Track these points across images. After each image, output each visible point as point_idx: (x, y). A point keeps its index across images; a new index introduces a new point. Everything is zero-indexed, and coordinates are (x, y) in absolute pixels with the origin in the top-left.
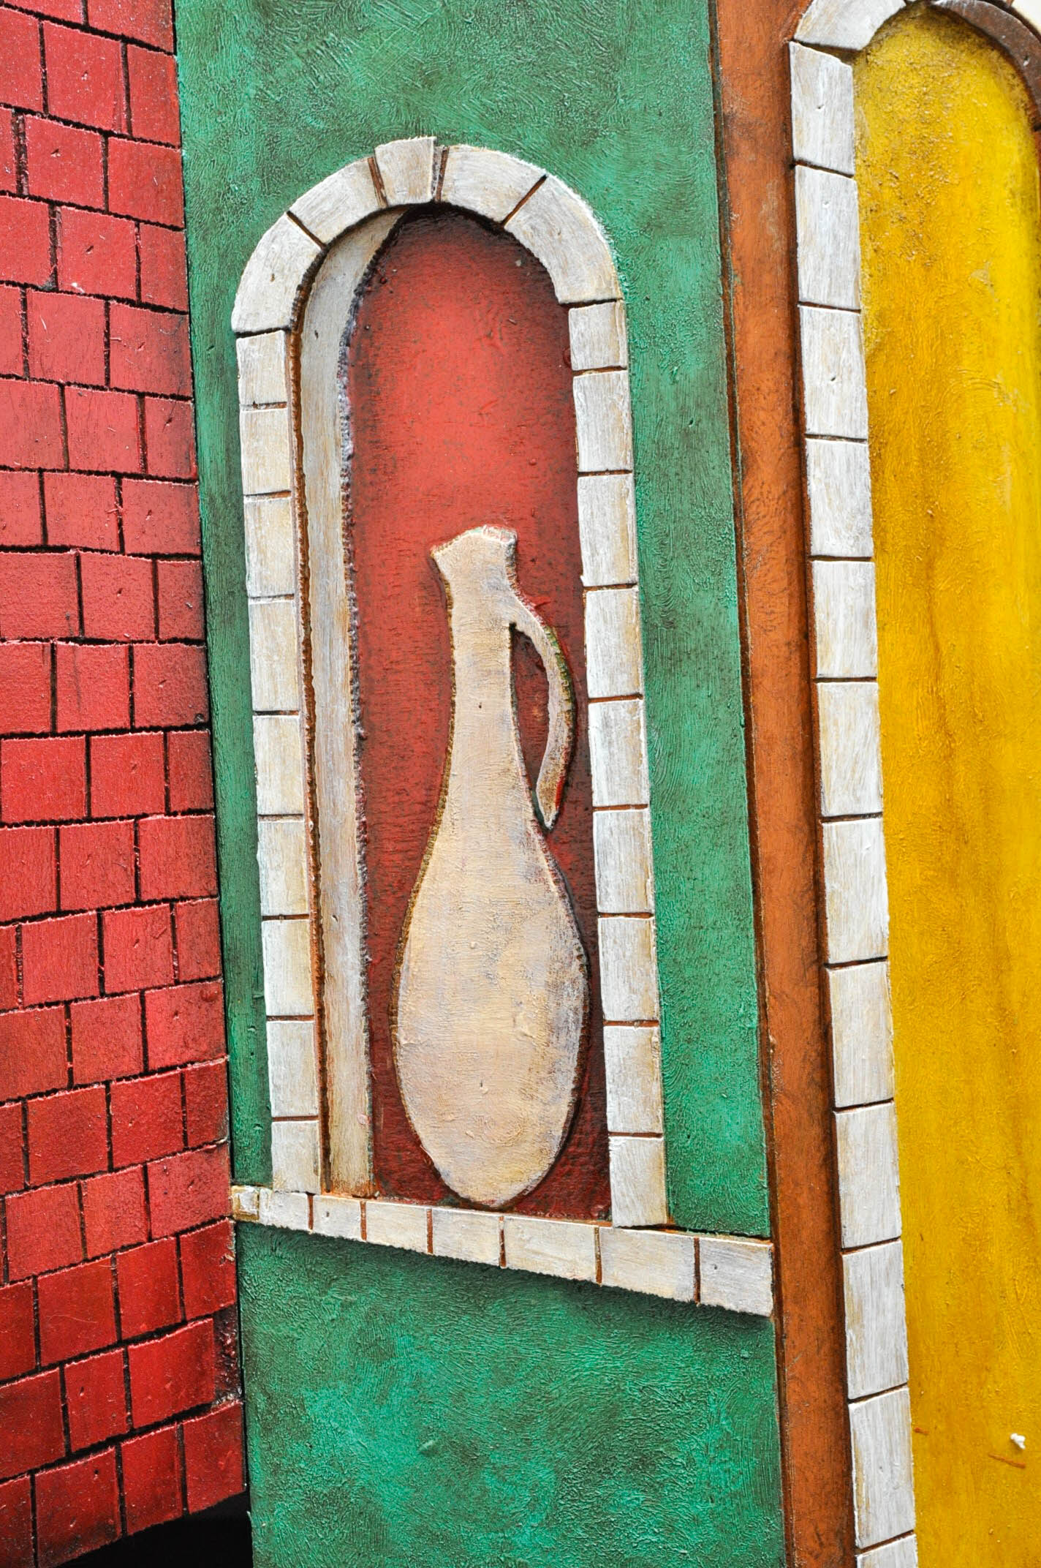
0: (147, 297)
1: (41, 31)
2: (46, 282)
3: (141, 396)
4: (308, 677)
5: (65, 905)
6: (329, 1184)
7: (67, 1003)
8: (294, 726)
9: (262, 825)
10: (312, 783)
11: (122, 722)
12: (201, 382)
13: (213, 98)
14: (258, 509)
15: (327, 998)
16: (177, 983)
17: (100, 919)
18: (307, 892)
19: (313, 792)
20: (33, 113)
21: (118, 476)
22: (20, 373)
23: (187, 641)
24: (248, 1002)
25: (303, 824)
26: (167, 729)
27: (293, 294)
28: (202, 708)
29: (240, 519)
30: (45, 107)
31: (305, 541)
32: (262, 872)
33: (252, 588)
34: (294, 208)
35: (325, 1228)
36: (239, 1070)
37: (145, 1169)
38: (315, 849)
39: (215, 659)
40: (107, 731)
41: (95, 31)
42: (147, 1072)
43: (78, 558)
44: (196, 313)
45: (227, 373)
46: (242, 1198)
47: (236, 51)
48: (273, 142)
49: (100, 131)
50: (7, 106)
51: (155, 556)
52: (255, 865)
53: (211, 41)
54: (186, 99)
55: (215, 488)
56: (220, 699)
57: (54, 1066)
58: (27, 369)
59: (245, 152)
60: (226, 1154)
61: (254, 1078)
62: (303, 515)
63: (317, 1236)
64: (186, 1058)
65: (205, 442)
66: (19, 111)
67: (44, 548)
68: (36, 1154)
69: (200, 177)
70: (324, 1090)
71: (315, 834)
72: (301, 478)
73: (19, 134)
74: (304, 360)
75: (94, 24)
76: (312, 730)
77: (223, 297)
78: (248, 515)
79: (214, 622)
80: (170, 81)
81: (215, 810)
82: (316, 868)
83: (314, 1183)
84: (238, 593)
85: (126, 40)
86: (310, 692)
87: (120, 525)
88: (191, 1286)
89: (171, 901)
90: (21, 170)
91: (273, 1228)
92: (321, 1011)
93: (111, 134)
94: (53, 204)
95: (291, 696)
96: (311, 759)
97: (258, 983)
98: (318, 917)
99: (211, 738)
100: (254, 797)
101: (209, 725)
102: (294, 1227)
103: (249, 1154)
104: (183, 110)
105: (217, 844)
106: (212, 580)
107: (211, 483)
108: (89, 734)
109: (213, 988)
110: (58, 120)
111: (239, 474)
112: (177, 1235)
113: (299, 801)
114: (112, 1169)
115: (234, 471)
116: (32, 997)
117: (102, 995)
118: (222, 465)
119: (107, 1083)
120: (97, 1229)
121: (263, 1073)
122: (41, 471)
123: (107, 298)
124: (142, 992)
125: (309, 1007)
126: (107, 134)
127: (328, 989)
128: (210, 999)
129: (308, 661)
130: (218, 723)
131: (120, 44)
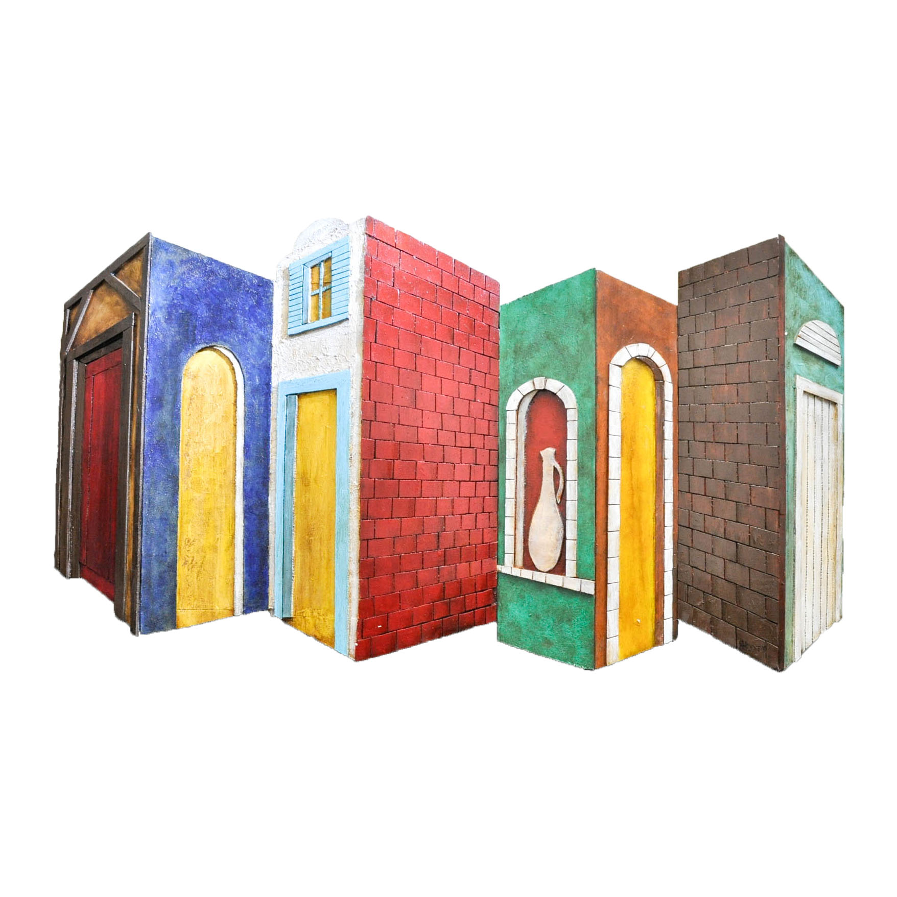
0: (491, 403)
1: (475, 355)
2: (473, 400)
3: (489, 421)
4: (516, 473)
5: (470, 512)
6: (515, 566)
7: (469, 530)
8: (513, 482)
9: (506, 500)
10: (516, 493)
11: (482, 480)
12: (500, 419)
13: (505, 368)
14: (509, 442)
15: (517, 532)
16: (489, 527)
17: (476, 515)
18: (514, 513)
19: (516, 495)
20: (473, 369)
21: (484, 435)
22: (468, 415)
23: (495, 466)
24: (502, 533)
25: (514, 500)
26: (490, 481)
27: (518, 404)
28: (497, 478)
29: (506, 443)
30: (475, 368)
31: (517, 449)
32: (506, 509)
33: (507, 456)
34: (518, 389)
35: (514, 574)
36: (500, 544)
37: (482, 561)
38: (516, 505)
39: (500, 469)
40: (479, 481)
42: (483, 543)
43: (476, 450)
44: (500, 406)
45: (505, 418)
46: (499, 567)
47: (510, 360)
48: (515, 376)
50: (468, 368)
51: (490, 450)
52: (504, 507)
53: (506, 358)
54: (500, 368)
55: (501, 438)
56: (500, 476)
57: (467, 541)
58: (469, 415)
59: (510, 378)
60: (496, 559)
61: (502, 546)
62: (517, 444)
63: (512, 576)
64: (490, 541)
65: (500, 430)
66: (471, 369)
67: (470, 447)
68: (462, 557)
69: (502, 382)
70: (515, 549)
71: (516, 502)
72: (517, 437)
73: (470, 373)
74: (519, 416)
75: (485, 354)
76: (516, 483)
77: (505, 404)
78: (507, 443)
79: (500, 462)
80: (498, 364)
81: (498, 496)
82: (516, 508)
83: (512, 566)
84: (504, 457)
85: (490, 357)
86: (516, 476)
87: (484, 444)
88: (489, 583)
89: (489, 513)
90: (470, 379)
91: (504, 574)
92: (515, 535)
94: (476, 386)
95: (513, 477)
96: (516, 488)
97: (504, 529)
98: (515, 517)
99: (498, 483)
100: (505, 495)
101: (498, 481)
102: (508, 573)
103: (501, 560)
104: (500, 370)
105: (498, 503)
106: (500, 455)
107: (501, 437)
108: (476, 481)
109: (496, 529)
110: (477, 371)
112: (487, 573)
113: (513, 496)
114: (476, 560)
115: (505, 435)
116: (464, 529)
117: (476, 529)
118: (503, 434)
119: (476, 545)
120: (473, 571)
121: (504, 545)
122: (470, 434)
123: (484, 403)
124: (483, 529)
125: (513, 534)
126: (486, 374)
127: (517, 530)
128: (495, 531)
129: (516, 470)
130: (500, 481)
131: (489, 358)
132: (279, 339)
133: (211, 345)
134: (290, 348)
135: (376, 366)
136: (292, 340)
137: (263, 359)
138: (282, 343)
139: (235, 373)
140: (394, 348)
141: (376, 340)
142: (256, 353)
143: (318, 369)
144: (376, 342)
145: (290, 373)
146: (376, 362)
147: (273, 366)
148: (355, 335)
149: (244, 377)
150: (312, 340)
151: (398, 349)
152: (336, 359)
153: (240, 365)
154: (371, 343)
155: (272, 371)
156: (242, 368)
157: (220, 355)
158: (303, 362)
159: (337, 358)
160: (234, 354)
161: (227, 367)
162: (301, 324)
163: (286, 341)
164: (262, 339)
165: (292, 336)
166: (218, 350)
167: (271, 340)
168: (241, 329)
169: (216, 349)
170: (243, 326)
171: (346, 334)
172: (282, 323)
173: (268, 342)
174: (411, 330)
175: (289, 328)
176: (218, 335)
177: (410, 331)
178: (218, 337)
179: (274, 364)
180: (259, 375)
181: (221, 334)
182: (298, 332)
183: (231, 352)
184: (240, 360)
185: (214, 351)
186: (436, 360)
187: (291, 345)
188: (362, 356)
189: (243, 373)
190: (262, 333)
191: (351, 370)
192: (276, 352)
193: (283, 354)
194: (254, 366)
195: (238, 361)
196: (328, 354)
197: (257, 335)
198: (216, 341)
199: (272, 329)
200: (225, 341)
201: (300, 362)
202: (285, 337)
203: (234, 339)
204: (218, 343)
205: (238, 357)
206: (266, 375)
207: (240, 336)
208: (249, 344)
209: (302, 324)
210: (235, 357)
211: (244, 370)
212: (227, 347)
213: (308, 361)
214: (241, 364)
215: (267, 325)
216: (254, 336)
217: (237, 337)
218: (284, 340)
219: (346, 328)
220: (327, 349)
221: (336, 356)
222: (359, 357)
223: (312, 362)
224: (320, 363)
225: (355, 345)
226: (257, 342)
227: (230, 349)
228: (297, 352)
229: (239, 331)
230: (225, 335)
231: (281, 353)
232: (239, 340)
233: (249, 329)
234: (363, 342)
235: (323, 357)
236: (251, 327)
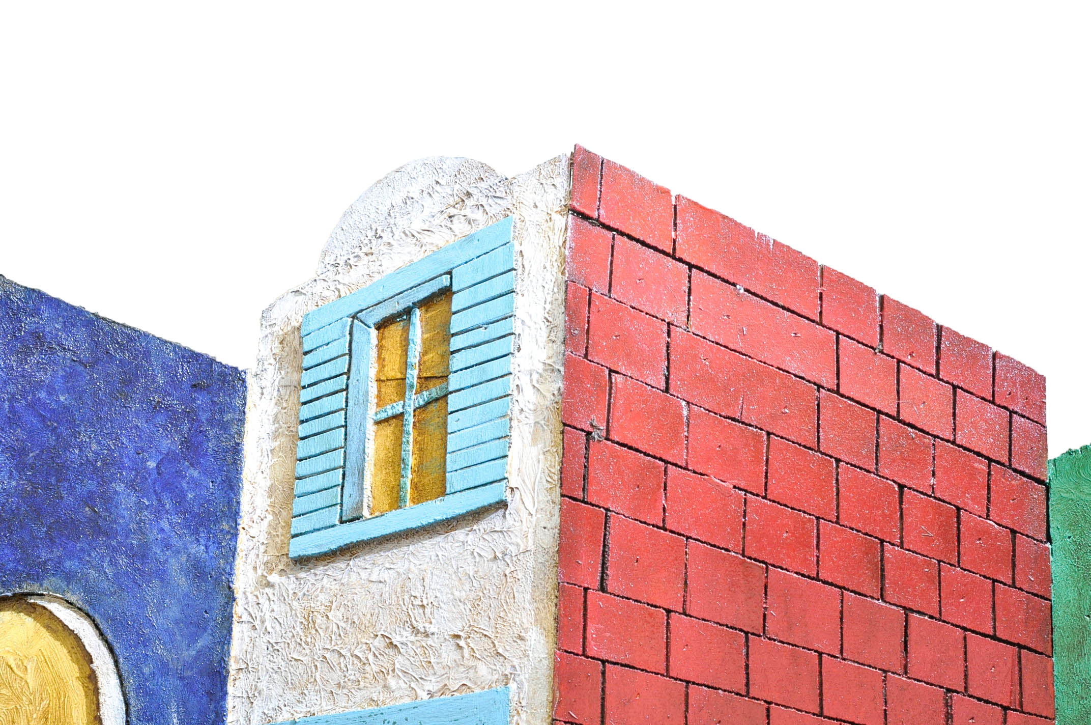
1: (965, 638)
13: (1078, 688)
20: (958, 693)
30: (966, 688)
41: (1000, 640)
49: (1001, 706)
50: (941, 687)
53: (1077, 650)
54: (1059, 687)
66: (949, 690)
73: (948, 705)
75: (999, 634)
80: (1047, 677)
85: (1021, 647)
93: (1008, 708)
104: (1056, 693)
110: (974, 697)
126: (1005, 708)
131: (1016, 648)
132: (259, 572)
133: (18, 590)
134: (295, 604)
135: (603, 673)
136: (302, 575)
137: (200, 644)
138: (269, 585)
139: (96, 691)
140: (668, 611)
141: (602, 579)
142: (177, 622)
143: (392, 682)
144: (603, 589)
145: (291, 696)
146: (604, 662)
147: (233, 666)
148: (530, 561)
149: (127, 704)
150: (374, 577)
151: (685, 614)
152: (460, 647)
153: (116, 663)
154: (586, 589)
155: (230, 689)
156: (125, 675)
157: (48, 628)
158: (340, 655)
159: (462, 643)
160: (97, 627)
161: (69, 669)
162: (337, 522)
163: (284, 579)
164: (198, 571)
165: (303, 562)
166: (44, 608)
167: (230, 574)
168: (127, 537)
169: (34, 606)
170: (133, 526)
171: (495, 557)
172: (270, 517)
173: (217, 582)
174: (730, 547)
175: (296, 536)
176: (44, 555)
177: (727, 550)
178: (45, 562)
179: (237, 662)
180: (183, 702)
181: (58, 552)
182: (325, 549)
183: (88, 615)
184: (116, 646)
185: (29, 614)
186: (820, 654)
187: (300, 595)
188: (551, 639)
189: (124, 695)
190: (198, 550)
191: (513, 686)
192: (246, 617)
193: (268, 624)
194: (164, 668)
195: (111, 650)
196: (432, 629)
197: (184, 558)
198: (38, 578)
199: (235, 536)
200: (69, 578)
201: (327, 656)
202: (280, 567)
203: (100, 570)
204: (46, 584)
205: (110, 637)
206: (205, 699)
207: (122, 561)
208: (152, 591)
209: (342, 522)
210: (101, 634)
211: (131, 682)
212: (73, 599)
213: (357, 652)
214: (121, 660)
215: (217, 521)
216: (172, 561)
217: (113, 563)
218: (274, 578)
219: (496, 536)
220: (428, 611)
221: (458, 637)
222: (543, 640)
223: (371, 657)
224: (400, 662)
225: (528, 597)
226: (182, 582)
227: (87, 608)
228: (319, 620)
229: (120, 544)
230: (71, 556)
231: (263, 622)
232: (116, 575)
233: (154, 535)
234: (559, 588)
235: (413, 638)
236: (162, 530)
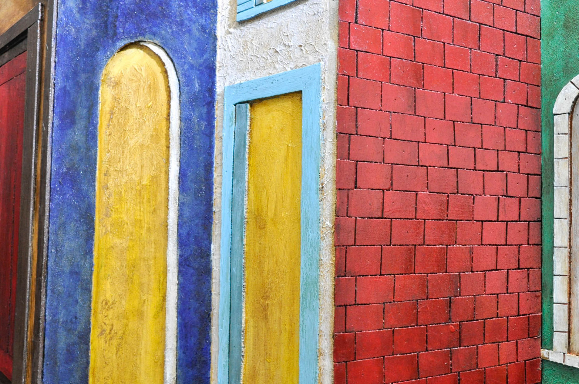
0: (529, 104)
1: (504, 34)
2: (502, 100)
3: (526, 131)
4: (570, 209)
5: (498, 268)
6: (570, 351)
7: (498, 294)
8: (566, 222)
9: (555, 249)
10: (570, 239)
11: (516, 218)
12: (543, 128)
13: (550, 51)
14: (558, 162)
15: (572, 299)
16: (528, 291)
17: (508, 272)
18: (567, 269)
19: (570, 241)
20: (501, 56)
21: (519, 152)
22: (493, 124)
23: (536, 198)
24: (548, 299)
25: (567, 250)
26: (529, 222)
27: (571, 104)
28: (539, 216)
29: (553, 165)
30: (504, 54)
31: (571, 172)
32: (554, 262)
33: (555, 184)
34: (572, 80)
35: (568, 363)
36: (545, 317)
37: (517, 342)
38: (570, 257)
39: (544, 203)
40: (512, 221)
41: (518, 34)
42: (519, 315)
43: (507, 174)
44: (543, 109)
45: (551, 125)
46: (544, 353)
47: (558, 39)
48: (567, 63)
49: (519, 60)
50: (494, 54)
51: (528, 174)
52: (552, 261)
53: (550, 35)
54: (543, 52)
55: (545, 156)
56: (544, 214)
57: (493, 310)
58: (495, 123)
59: (559, 65)
60: (540, 340)
61: (549, 320)
62: (571, 164)
63: (566, 366)
64: (530, 312)
65: (544, 144)
66: (497, 55)
67: (498, 171)
68: (487, 335)
69: (546, 72)
70: (569, 325)
71: (570, 253)
72: (571, 154)
73: (496, 61)
74: (573, 122)
75: (518, 32)
76: (571, 224)
77: (551, 105)
78: (555, 164)
79: (544, 193)
80: (539, 47)
81: (541, 245)
82: (570, 262)
83: (566, 350)
84: (551, 185)
85: (527, 36)
86: (571, 213)
87: (519, 165)
88: (528, 376)
89: (528, 269)
90: (496, 71)
91: (553, 362)
92: (570, 303)
93: (521, 61)
94: (505, 79)
95: (565, 214)
96: (570, 232)
97: (552, 293)
98: (570, 276)
99: (542, 225)
100: (553, 242)
101: (541, 221)
102: (559, 362)
103: (547, 341)
104: (542, 54)
105: (542, 254)
106: (544, 181)
107: (545, 155)
108: (507, 222)
109: (538, 294)
110: (507, 57)
111: (553, 153)
112: (525, 361)
113: (566, 244)
114: (507, 341)
115: (551, 152)
116: (487, 292)
117: (507, 293)
118: (548, 150)
119: (507, 317)
120: (503, 356)
121: (552, 319)
122: (498, 150)
123: (518, 105)
124: (518, 293)
125: (566, 301)
126: (520, 61)
127: (572, 296)
128: (538, 297)
129: (571, 205)
130: (544, 221)
131: (525, 37)
132: (226, 29)
133: (136, 40)
134: (240, 39)
135: (357, 55)
136: (242, 28)
137: (205, 57)
138: (230, 33)
139: (167, 77)
140: (383, 30)
141: (356, 19)
142: (196, 49)
143: (277, 66)
144: (356, 22)
145: (239, 74)
146: (357, 51)
147: (218, 65)
148: (328, 14)
149: (179, 81)
150: (269, 27)
151: (389, 30)
152: (302, 50)
153: (174, 65)
154: (349, 23)
155: (217, 73)
156: (177, 70)
157: (149, 54)
158: (257, 57)
159: (303, 48)
160: (166, 52)
161: (158, 69)
162: (254, 6)
163: (235, 30)
164: (203, 29)
165: (242, 23)
166: (146, 47)
167: (215, 30)
168: (175, 17)
169: (143, 46)
170: (178, 14)
171: (315, 14)
172: (229, 7)
173: (210, 33)
174: (408, 3)
175: (239, 13)
176: (145, 26)
177: (406, 4)
178: (145, 29)
179: (219, 63)
180: (200, 79)
181: (150, 25)
182: (250, 17)
183: (163, 48)
184: (174, 59)
185: (141, 49)
186: (444, 43)
187: (242, 36)
188: (337, 43)
189: (178, 77)
190: (202, 21)
191: (322, 63)
192: (222, 46)
193: (230, 48)
194: (192, 66)
195: (172, 61)
196: (291, 44)
197: (197, 24)
198: (143, 35)
199: (216, 15)
200: (154, 34)
201: (252, 58)
202: (234, 26)
203: (166, 31)
204: (146, 37)
205: (171, 56)
206: (208, 77)
207: (175, 28)
208: (186, 37)
209: (256, 6)
210: (168, 55)
211: (180, 73)
212: (157, 42)
213: (263, 56)
214: (176, 64)
215: (209, 10)
216: (193, 26)
217: (171, 28)
218: (232, 30)
219: (314, 5)
220: (289, 37)
221: (301, 46)
222: (333, 44)
223: (268, 57)
224: (279, 58)
225: (327, 28)
226: (196, 33)
227: (162, 45)
228: (249, 45)
229: (173, 20)
230: (154, 25)
231: (228, 47)
232: (172, 32)
233: (185, 16)
234: (340, 24)
235: (284, 48)
236: (188, 14)
